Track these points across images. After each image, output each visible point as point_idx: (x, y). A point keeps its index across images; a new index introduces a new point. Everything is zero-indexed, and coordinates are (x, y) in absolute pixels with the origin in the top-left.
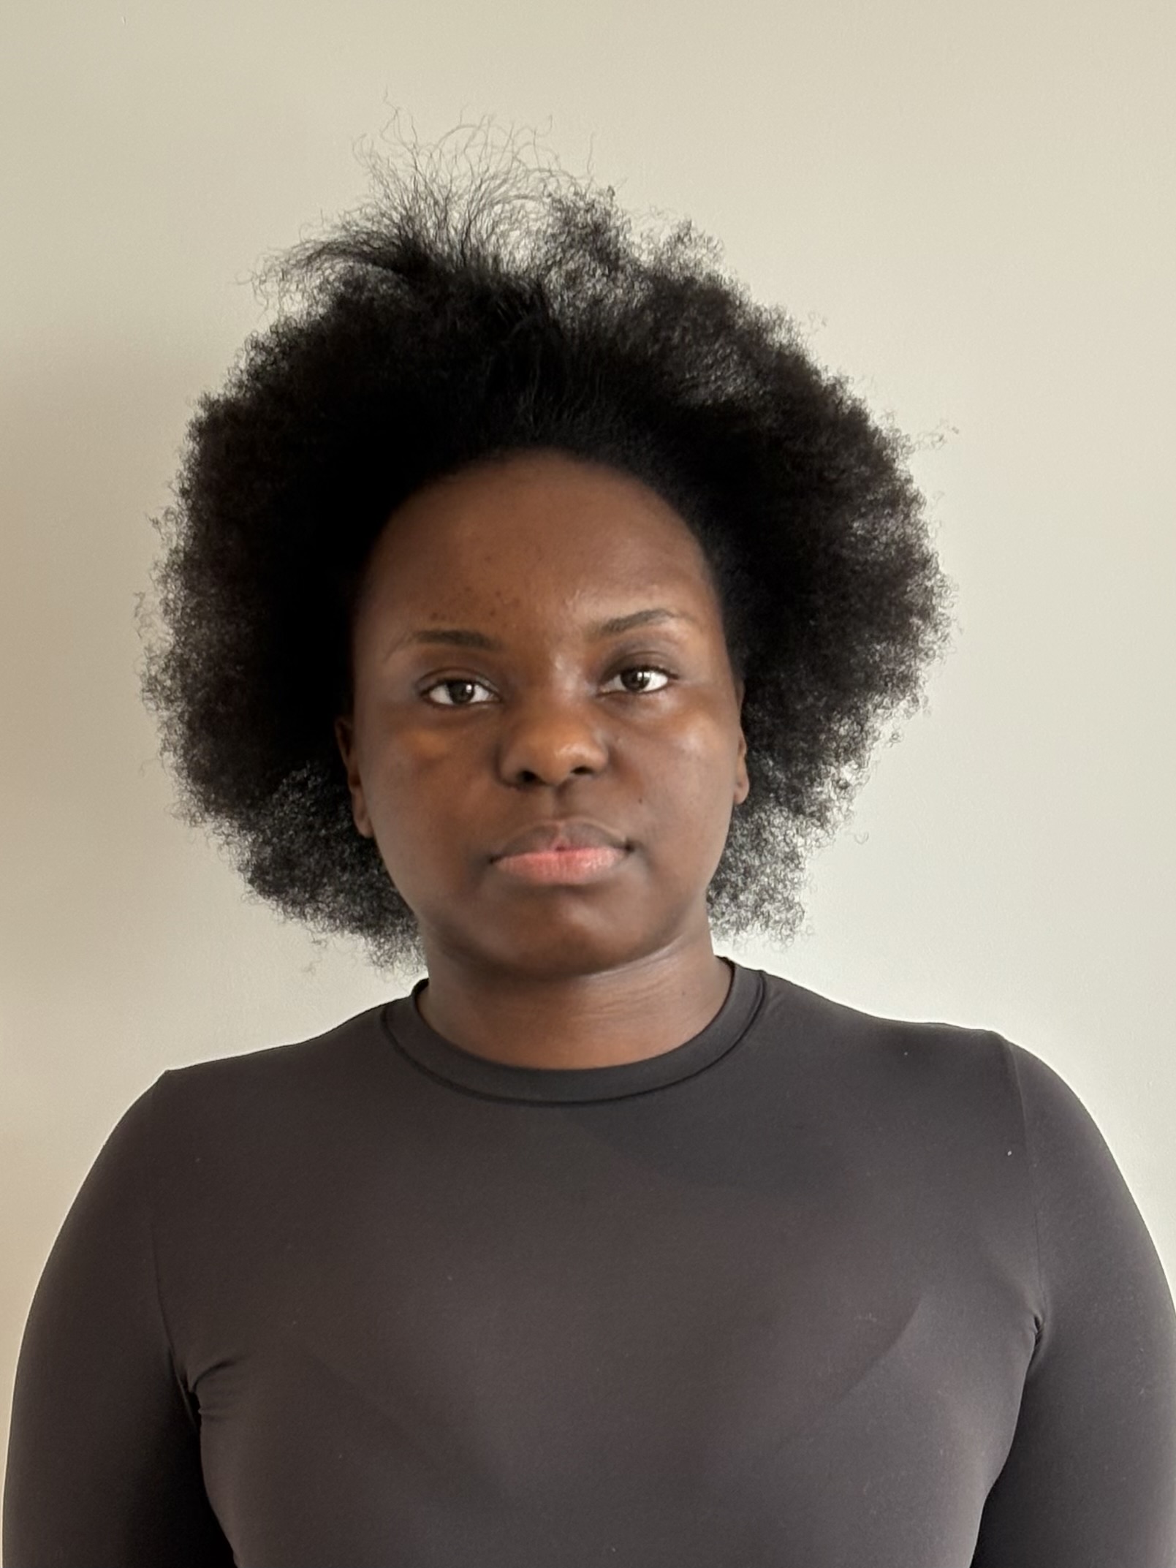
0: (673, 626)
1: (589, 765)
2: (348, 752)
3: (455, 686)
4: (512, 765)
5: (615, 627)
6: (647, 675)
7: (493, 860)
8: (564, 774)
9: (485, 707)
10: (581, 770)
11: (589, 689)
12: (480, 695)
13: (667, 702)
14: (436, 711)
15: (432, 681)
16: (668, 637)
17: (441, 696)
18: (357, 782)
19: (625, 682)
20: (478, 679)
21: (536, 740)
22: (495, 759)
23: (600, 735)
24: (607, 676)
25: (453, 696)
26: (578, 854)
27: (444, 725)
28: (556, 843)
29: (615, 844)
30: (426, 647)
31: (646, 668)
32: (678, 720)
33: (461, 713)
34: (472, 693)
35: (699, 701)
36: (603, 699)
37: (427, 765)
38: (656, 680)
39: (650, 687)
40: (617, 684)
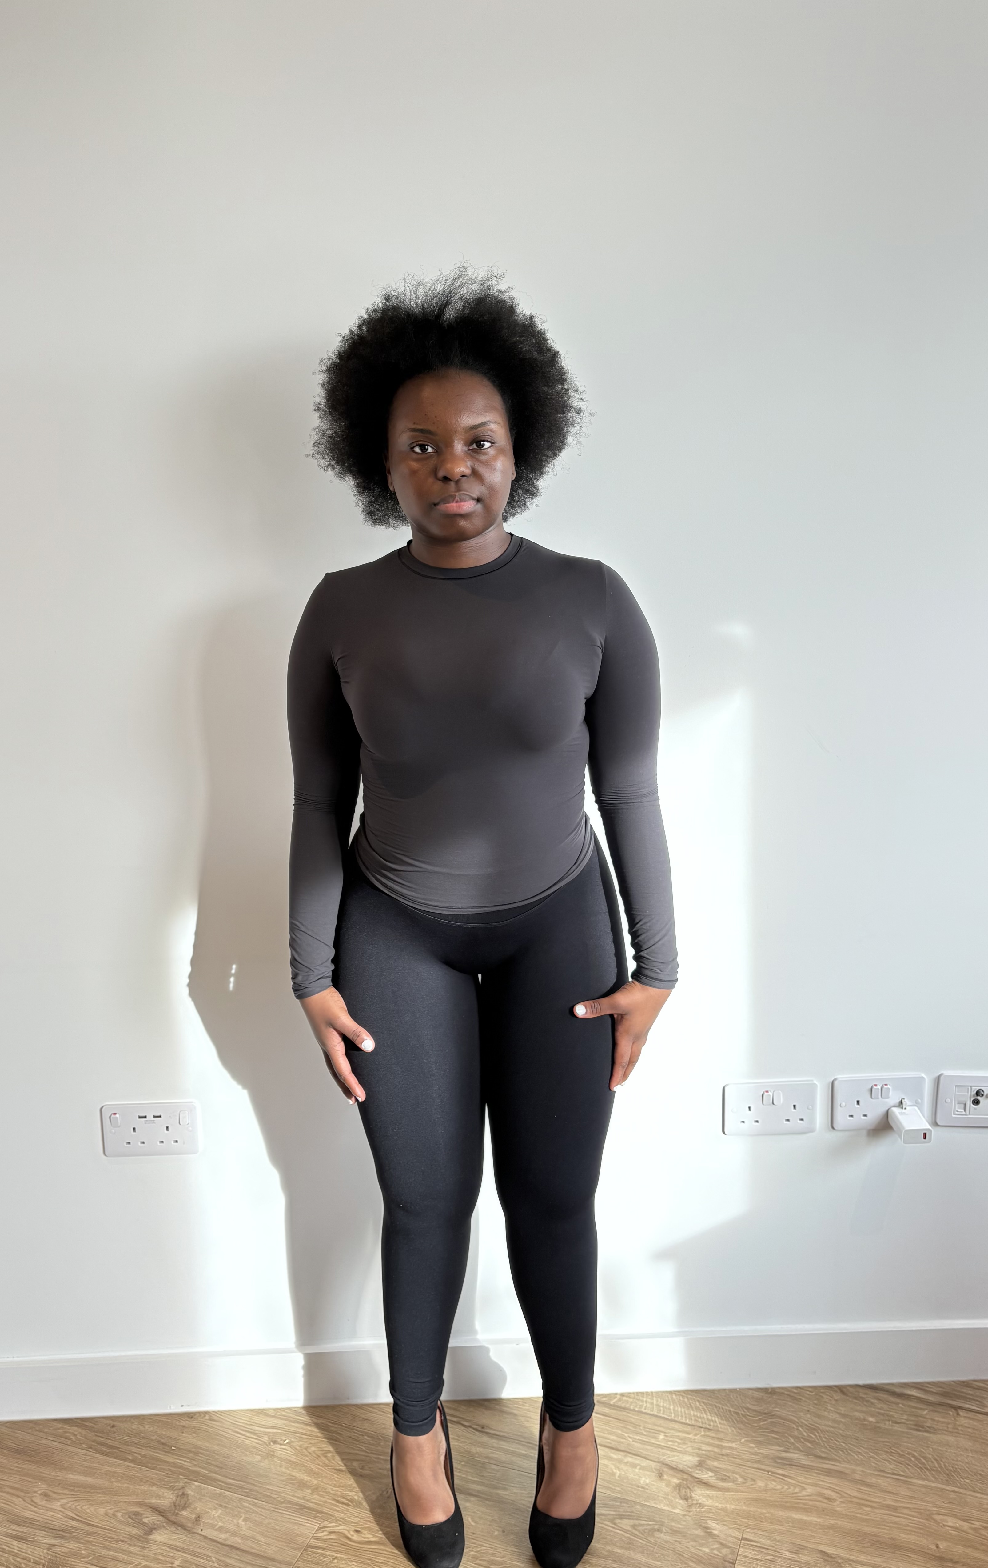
0: (493, 426)
1: (466, 475)
2: (386, 462)
3: (423, 448)
4: (441, 474)
5: (474, 427)
6: (484, 443)
7: (435, 505)
8: (458, 477)
9: (432, 454)
10: (463, 476)
11: (466, 449)
12: (430, 450)
13: (492, 452)
14: (416, 455)
15: (415, 444)
16: (491, 430)
17: (417, 450)
18: (390, 473)
19: (477, 446)
20: (429, 444)
21: (449, 466)
22: (435, 472)
23: (469, 463)
24: (471, 444)
25: (421, 450)
26: (462, 504)
27: (417, 460)
28: (456, 500)
29: (473, 499)
30: (412, 433)
31: (484, 441)
32: (495, 458)
33: (424, 456)
34: (427, 449)
35: (501, 451)
36: (470, 452)
37: (414, 473)
38: (487, 445)
39: (485, 447)
40: (474, 446)
